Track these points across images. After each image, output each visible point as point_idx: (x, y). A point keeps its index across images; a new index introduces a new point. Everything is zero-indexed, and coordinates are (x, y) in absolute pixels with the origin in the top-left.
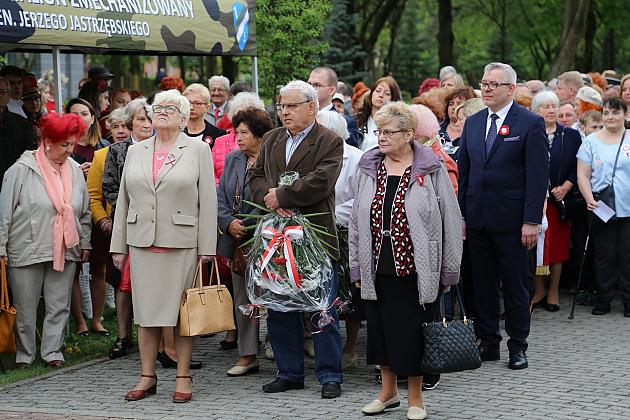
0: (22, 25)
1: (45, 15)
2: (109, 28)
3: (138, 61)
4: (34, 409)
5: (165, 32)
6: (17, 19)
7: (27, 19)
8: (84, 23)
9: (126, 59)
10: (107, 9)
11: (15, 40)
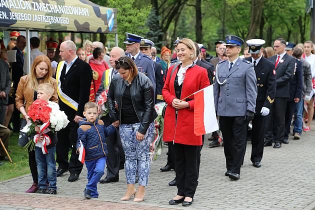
0: (11, 18)
1: (22, 14)
2: (51, 20)
3: (62, 35)
4: (16, 192)
5: (76, 22)
6: (9, 16)
7: (13, 16)
8: (39, 18)
9: (57, 34)
10: (50, 11)
11: (8, 25)
